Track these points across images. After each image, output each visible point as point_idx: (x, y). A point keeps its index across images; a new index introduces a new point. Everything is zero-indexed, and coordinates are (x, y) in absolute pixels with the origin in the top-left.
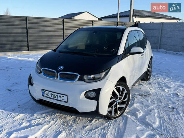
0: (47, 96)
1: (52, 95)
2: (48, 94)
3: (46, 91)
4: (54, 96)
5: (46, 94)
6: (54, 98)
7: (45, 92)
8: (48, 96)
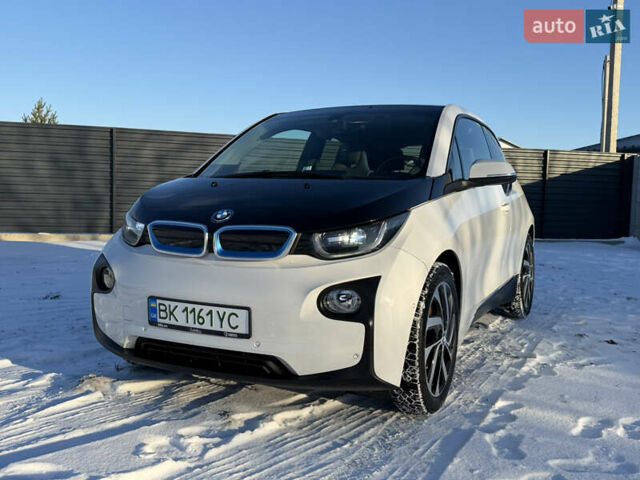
0: (167, 321)
1: (191, 316)
2: (171, 313)
3: (167, 303)
4: (199, 317)
5: (163, 314)
6: (197, 326)
7: (160, 304)
8: (173, 322)
